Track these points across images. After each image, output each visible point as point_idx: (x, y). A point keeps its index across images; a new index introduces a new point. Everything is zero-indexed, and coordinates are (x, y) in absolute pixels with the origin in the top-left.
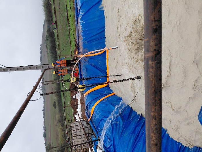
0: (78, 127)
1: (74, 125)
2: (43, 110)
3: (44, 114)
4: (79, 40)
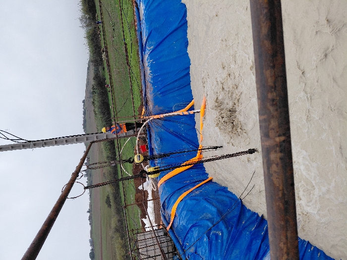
0: (150, 242)
1: (142, 238)
2: (89, 211)
3: (90, 218)
4: (147, 90)
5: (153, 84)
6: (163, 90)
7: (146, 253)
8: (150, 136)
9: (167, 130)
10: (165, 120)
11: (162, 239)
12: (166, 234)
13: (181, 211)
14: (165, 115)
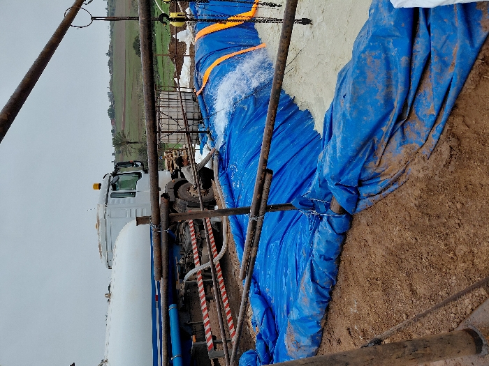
0: (174, 103)
2: (109, 54)
3: (110, 63)
7: (168, 114)
11: (188, 104)
12: (194, 100)
13: (215, 77)
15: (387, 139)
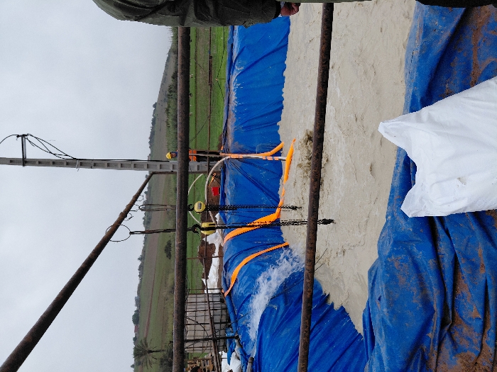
0: (201, 307)
1: (194, 300)
5: (237, 115)
6: (246, 124)
7: (194, 319)
8: (225, 178)
9: (245, 175)
10: (244, 162)
11: (215, 306)
12: (222, 301)
13: (243, 276)
14: (245, 156)
15: (436, 347)
